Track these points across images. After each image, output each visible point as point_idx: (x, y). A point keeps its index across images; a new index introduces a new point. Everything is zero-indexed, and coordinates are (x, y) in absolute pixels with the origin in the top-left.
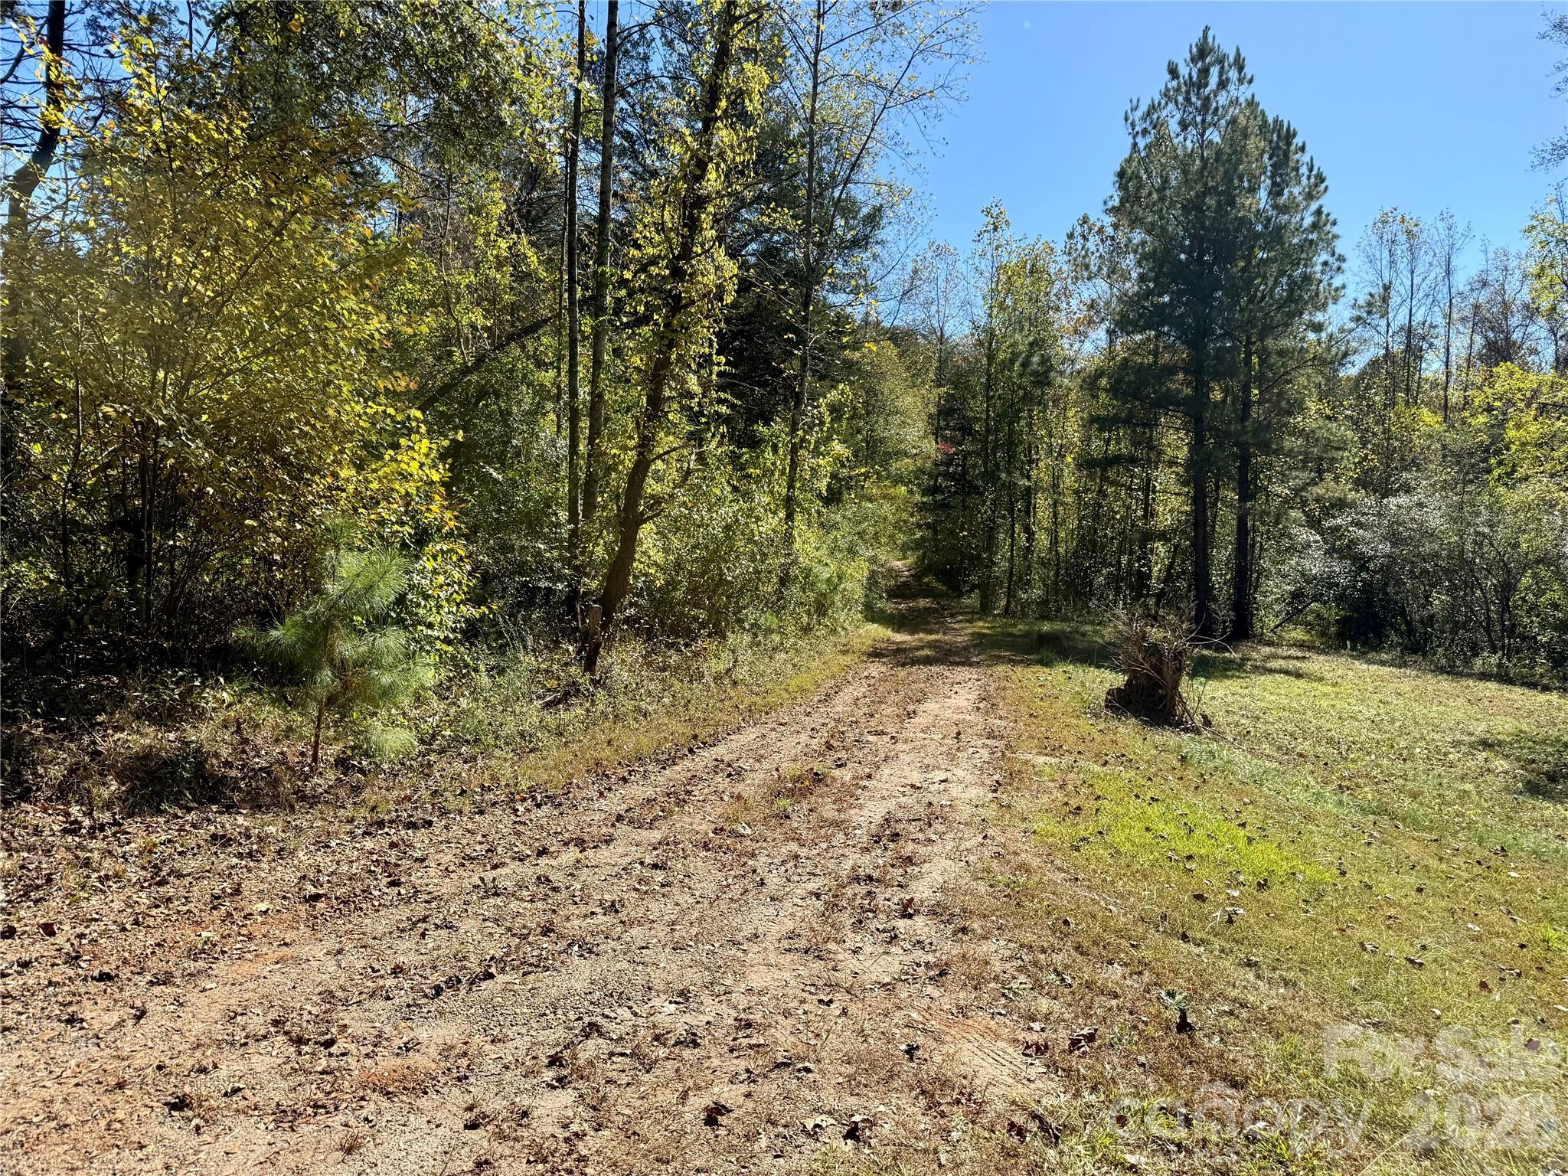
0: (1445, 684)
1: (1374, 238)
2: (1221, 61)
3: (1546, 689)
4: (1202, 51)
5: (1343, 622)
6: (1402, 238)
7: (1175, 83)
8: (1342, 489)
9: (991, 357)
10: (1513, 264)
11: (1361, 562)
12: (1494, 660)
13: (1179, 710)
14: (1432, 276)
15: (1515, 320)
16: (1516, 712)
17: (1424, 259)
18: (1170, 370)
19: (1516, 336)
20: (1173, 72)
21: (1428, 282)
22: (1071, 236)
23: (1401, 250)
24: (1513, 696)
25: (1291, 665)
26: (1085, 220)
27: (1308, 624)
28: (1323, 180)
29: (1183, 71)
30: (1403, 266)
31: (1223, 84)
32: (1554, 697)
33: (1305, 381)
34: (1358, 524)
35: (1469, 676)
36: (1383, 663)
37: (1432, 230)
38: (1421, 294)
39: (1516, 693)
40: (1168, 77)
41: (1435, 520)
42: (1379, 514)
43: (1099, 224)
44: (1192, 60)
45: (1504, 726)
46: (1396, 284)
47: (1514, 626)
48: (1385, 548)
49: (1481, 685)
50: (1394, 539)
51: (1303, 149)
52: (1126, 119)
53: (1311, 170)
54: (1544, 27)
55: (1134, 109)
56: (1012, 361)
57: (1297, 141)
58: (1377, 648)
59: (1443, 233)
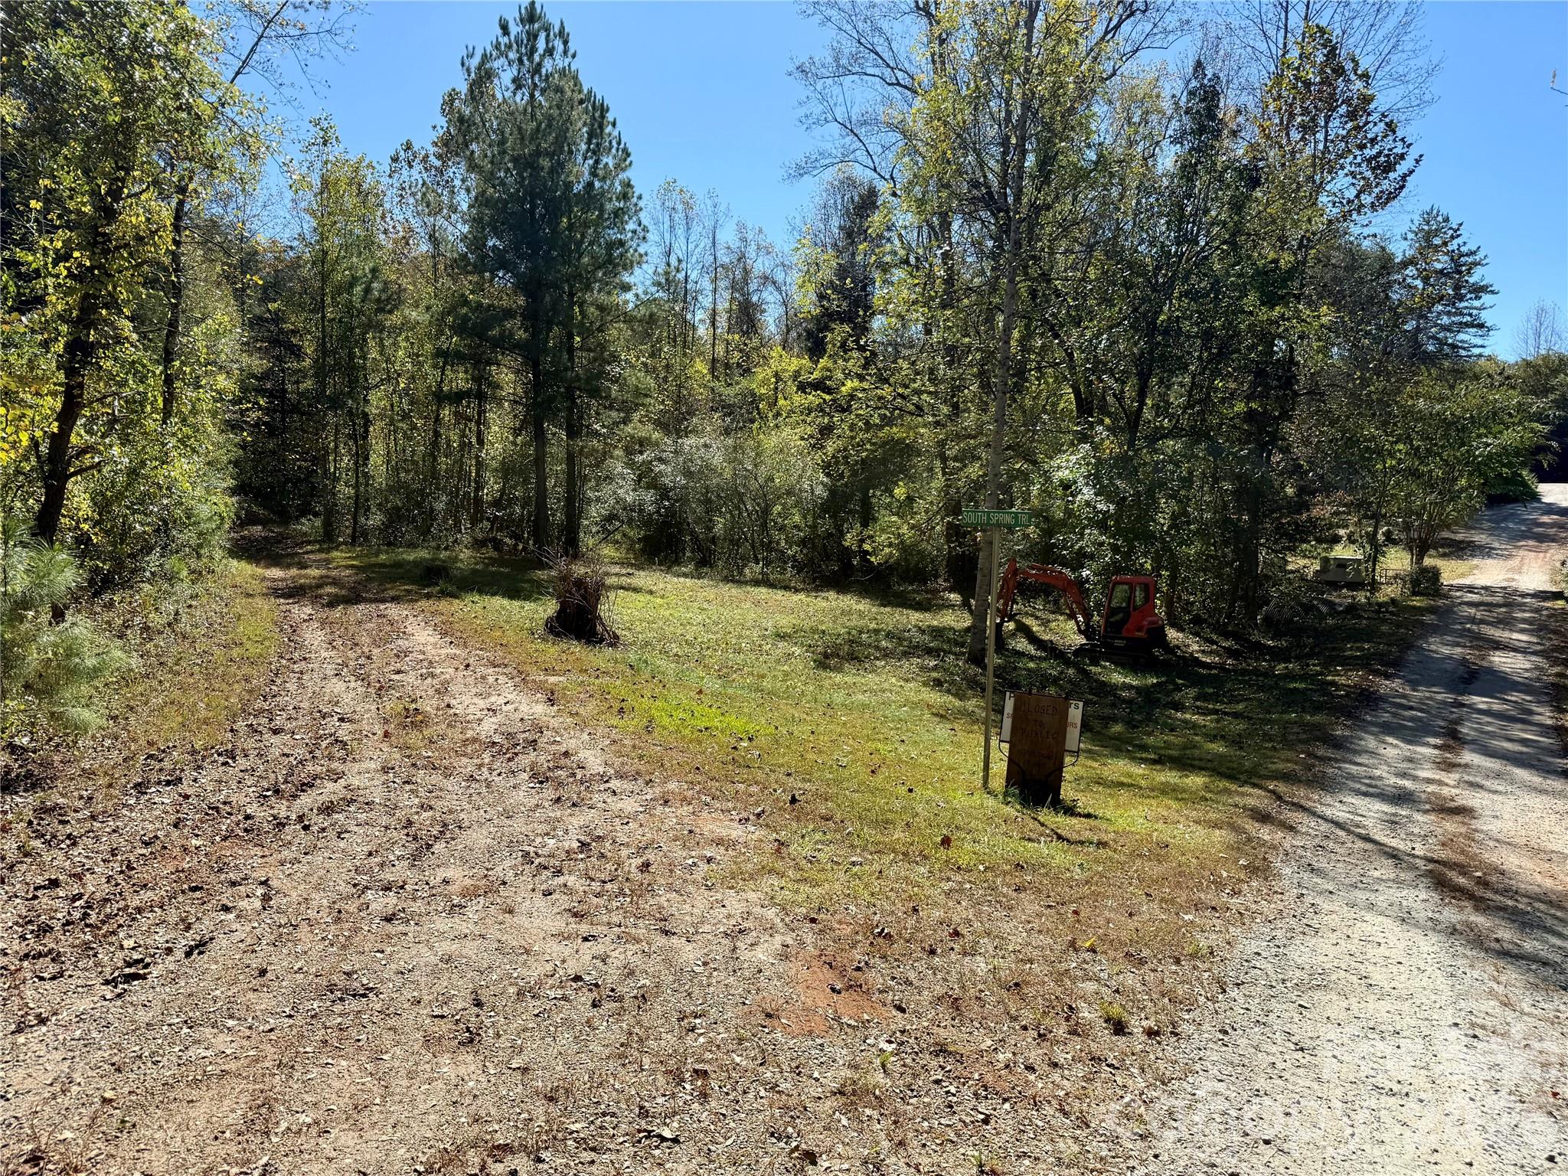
0: (732, 591)
1: (658, 203)
2: (547, 30)
3: (797, 591)
4: (531, 16)
5: (645, 539)
6: (680, 207)
7: (506, 39)
8: (647, 431)
9: (325, 277)
10: (750, 236)
11: (664, 493)
12: (758, 568)
13: (599, 628)
14: (702, 245)
15: (753, 287)
16: (783, 610)
17: (696, 229)
18: (509, 314)
19: (755, 299)
20: (505, 28)
21: (698, 250)
22: (395, 159)
23: (679, 217)
24: (779, 597)
25: (625, 581)
26: (408, 147)
27: (617, 542)
28: (628, 155)
29: (515, 29)
30: (680, 231)
31: (550, 52)
32: (802, 596)
33: (617, 334)
34: (661, 460)
35: (746, 583)
36: (685, 575)
37: (702, 206)
38: (694, 260)
39: (779, 595)
40: (500, 32)
41: (717, 459)
42: (676, 452)
43: (423, 153)
44: (522, 20)
45: (785, 622)
46: (676, 246)
47: (770, 542)
48: (681, 480)
49: (757, 590)
50: (688, 474)
51: (614, 125)
52: (463, 64)
53: (619, 143)
54: (791, 68)
55: (471, 56)
56: (352, 285)
57: (610, 117)
58: (677, 562)
59: (710, 209)
